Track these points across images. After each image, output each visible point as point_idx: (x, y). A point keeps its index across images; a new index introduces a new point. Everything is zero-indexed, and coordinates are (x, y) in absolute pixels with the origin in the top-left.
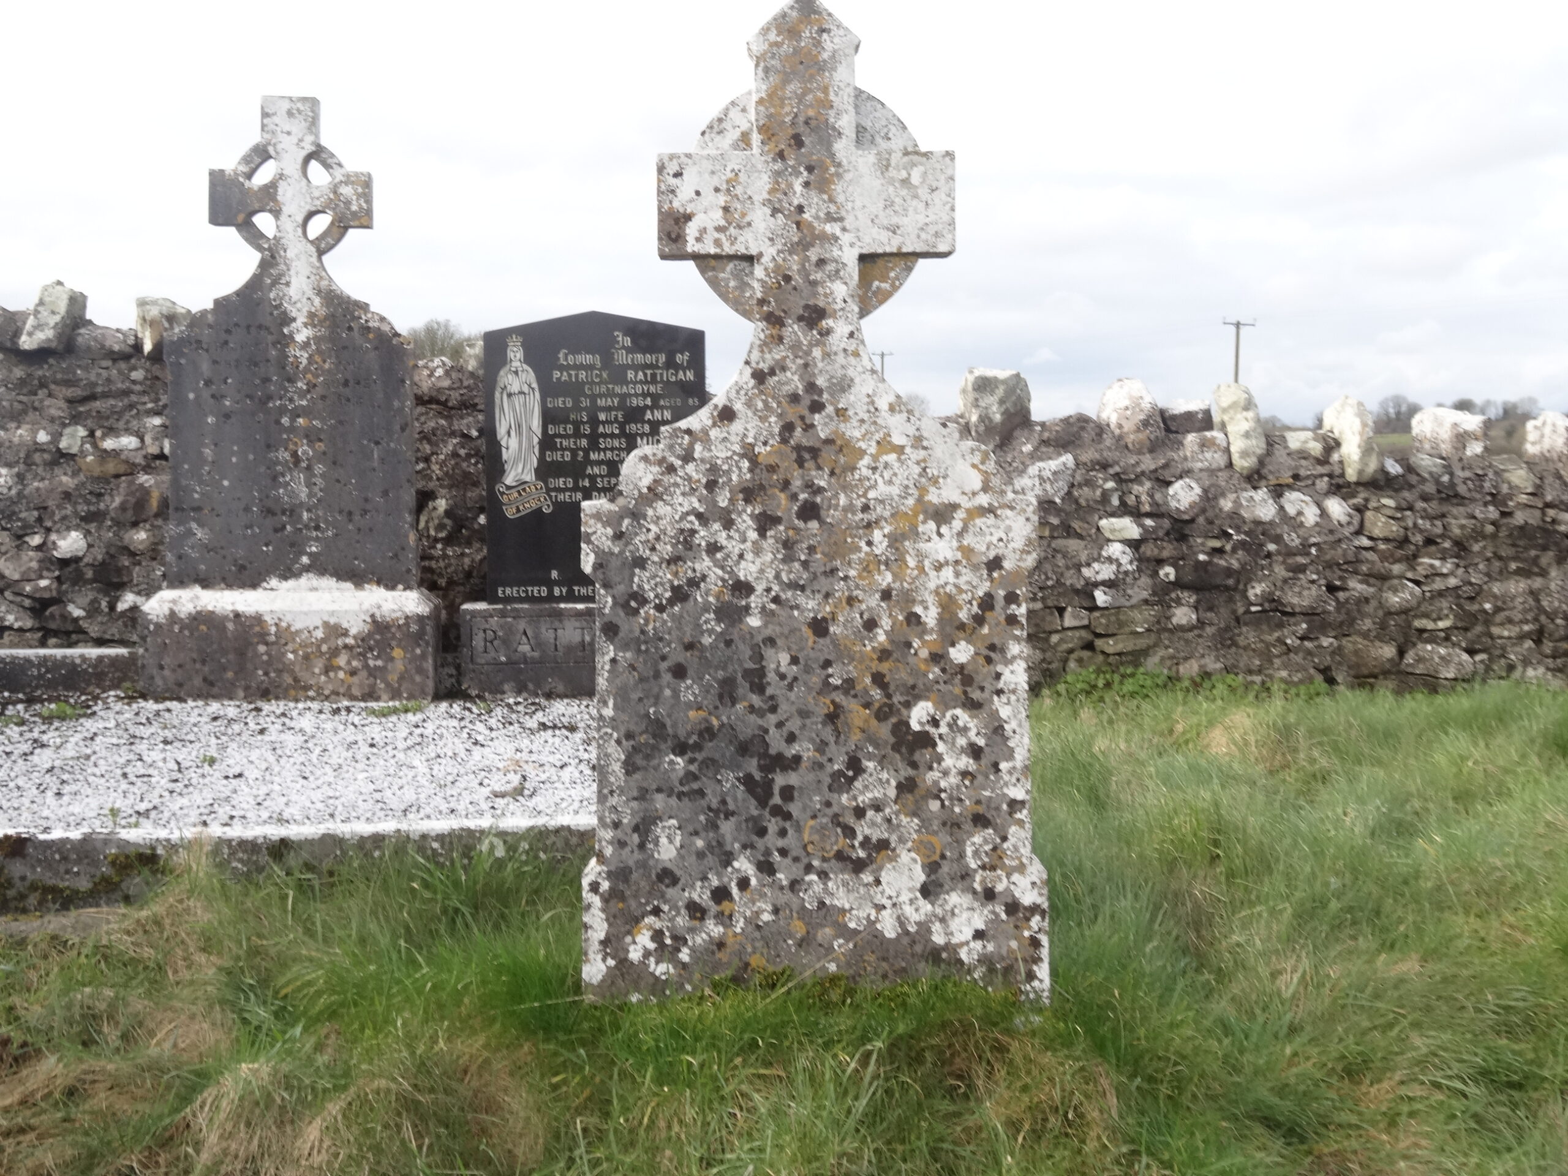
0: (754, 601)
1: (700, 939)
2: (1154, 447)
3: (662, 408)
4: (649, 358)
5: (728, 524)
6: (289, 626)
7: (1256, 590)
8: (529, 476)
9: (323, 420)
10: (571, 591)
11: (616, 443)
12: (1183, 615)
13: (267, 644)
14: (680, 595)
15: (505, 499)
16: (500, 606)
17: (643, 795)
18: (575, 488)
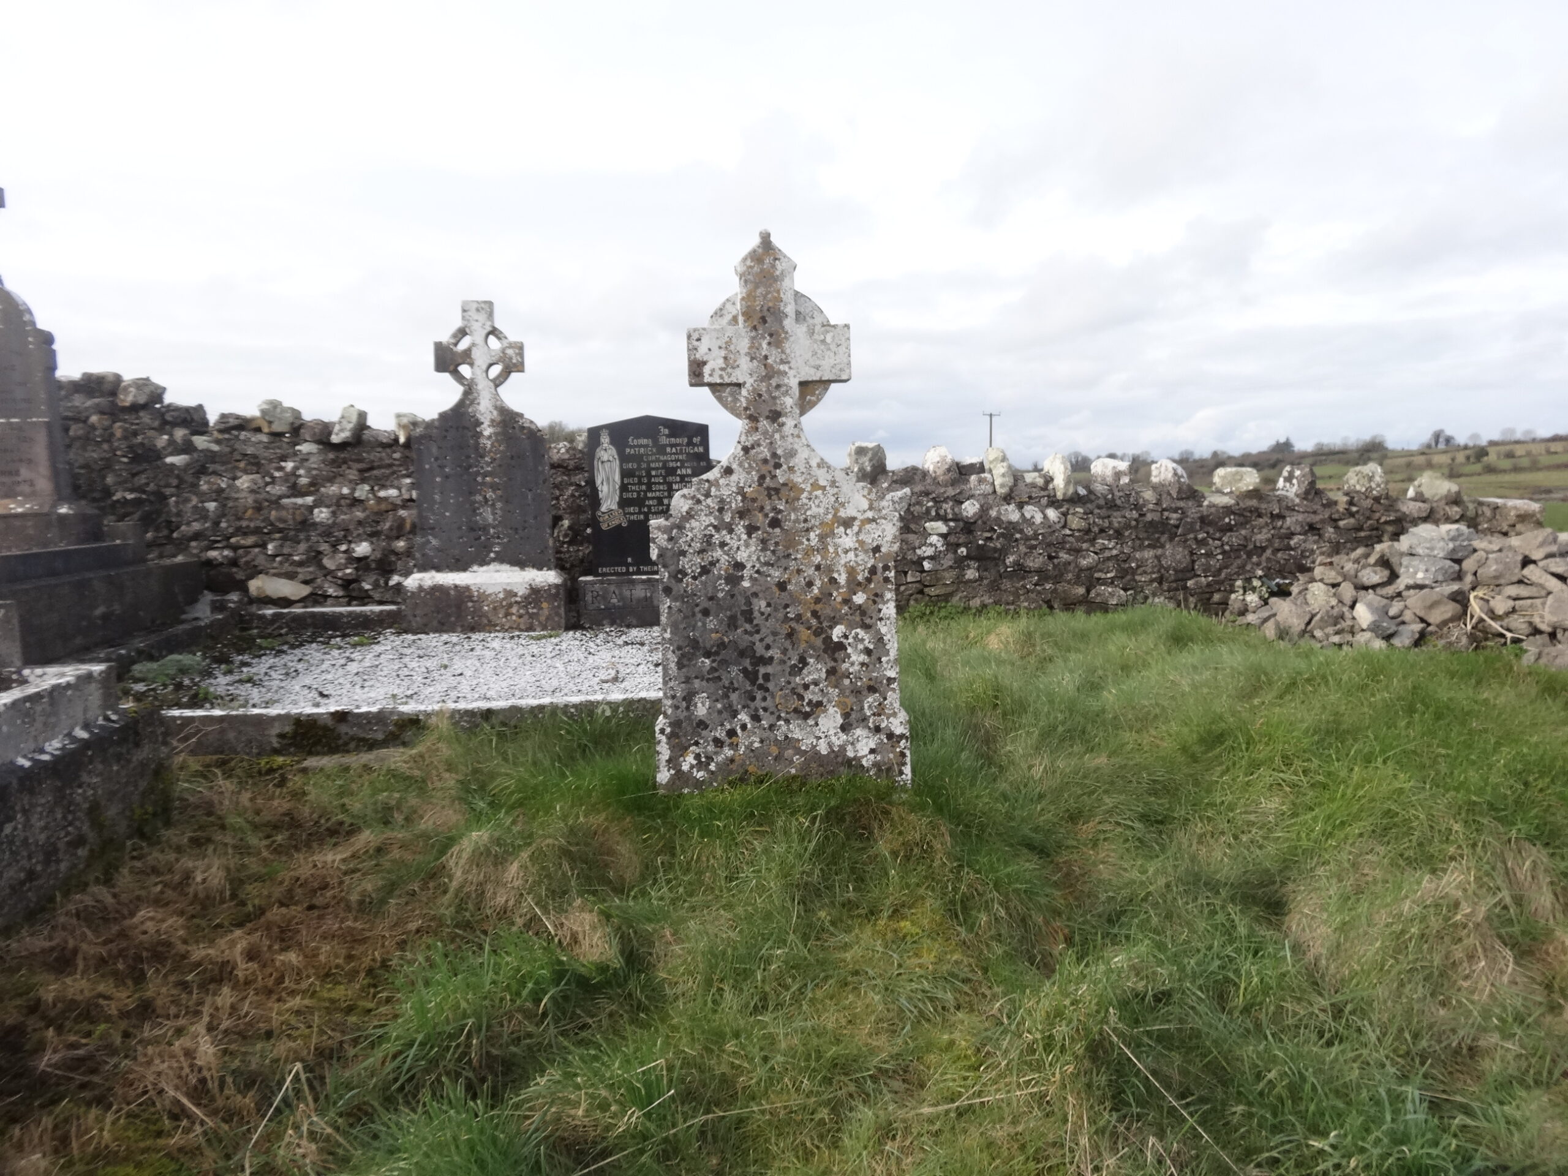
0: (746, 573)
1: (720, 758)
2: (953, 483)
3: (687, 467)
4: (678, 441)
5: (731, 531)
6: (484, 592)
7: (1010, 559)
8: (614, 507)
9: (500, 478)
10: (639, 569)
11: (664, 488)
12: (971, 574)
13: (473, 602)
14: (705, 571)
16: (600, 578)
17: (687, 680)
18: (640, 513)
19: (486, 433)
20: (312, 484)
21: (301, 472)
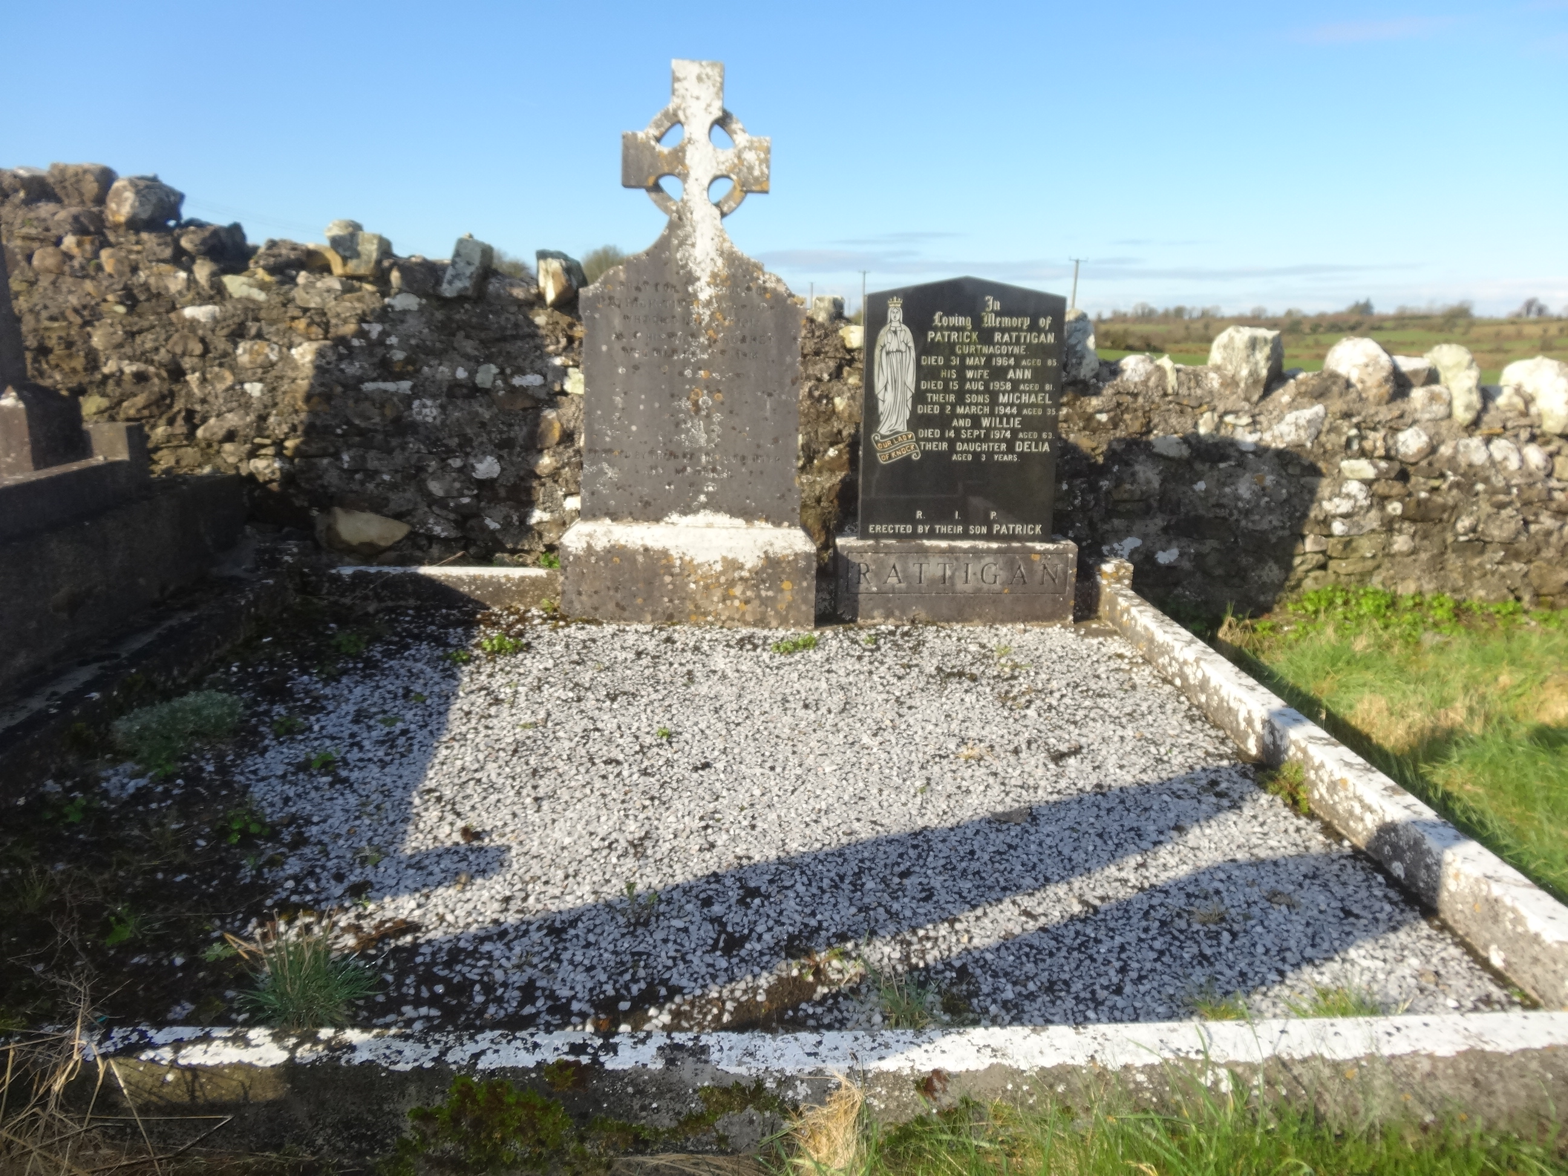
2: (1388, 400)
3: (1024, 368)
4: (1015, 322)
6: (692, 560)
7: (1464, 523)
8: (902, 427)
9: (721, 373)
10: (932, 530)
11: (981, 399)
12: (1401, 543)
13: (672, 575)
15: (878, 447)
16: (871, 542)
18: (942, 439)
19: (703, 296)
20: (408, 361)
21: (393, 340)
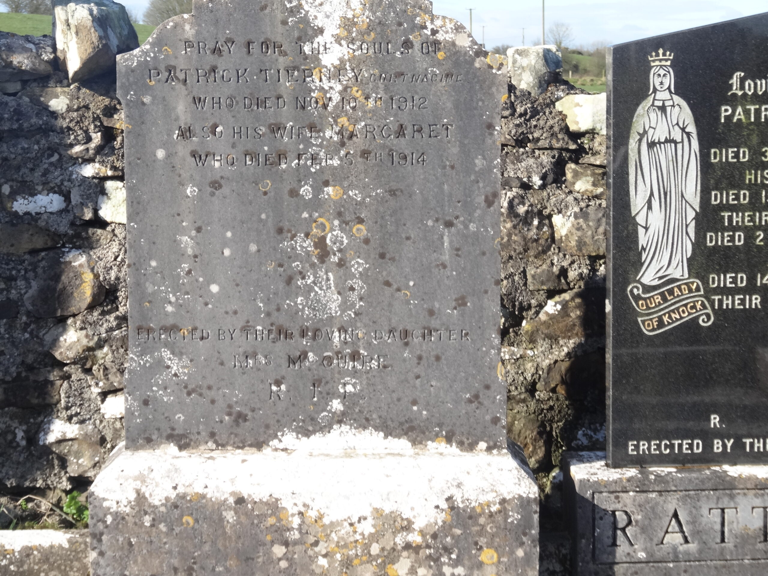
6: (321, 517)
8: (679, 271)
9: (364, 189)
10: (739, 445)
13: (286, 544)
15: (640, 307)
16: (632, 472)
18: (750, 288)
19: (330, 60)
